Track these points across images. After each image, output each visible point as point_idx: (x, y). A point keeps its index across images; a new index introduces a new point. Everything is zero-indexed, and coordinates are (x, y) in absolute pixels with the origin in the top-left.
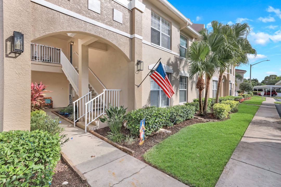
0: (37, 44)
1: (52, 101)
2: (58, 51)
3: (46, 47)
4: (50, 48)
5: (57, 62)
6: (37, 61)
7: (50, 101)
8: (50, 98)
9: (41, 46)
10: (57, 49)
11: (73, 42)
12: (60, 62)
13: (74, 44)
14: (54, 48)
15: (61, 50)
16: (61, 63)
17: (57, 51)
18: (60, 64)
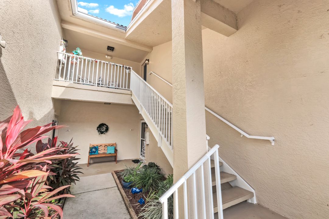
0: (98, 61)
1: (116, 150)
2: (127, 71)
3: (110, 65)
4: (117, 65)
5: (125, 87)
6: (96, 86)
7: (114, 150)
8: (115, 145)
9: (104, 63)
10: (126, 68)
11: (148, 60)
12: (129, 87)
13: (150, 62)
14: (122, 66)
15: (131, 69)
16: (131, 89)
17: (125, 70)
18: (129, 90)
